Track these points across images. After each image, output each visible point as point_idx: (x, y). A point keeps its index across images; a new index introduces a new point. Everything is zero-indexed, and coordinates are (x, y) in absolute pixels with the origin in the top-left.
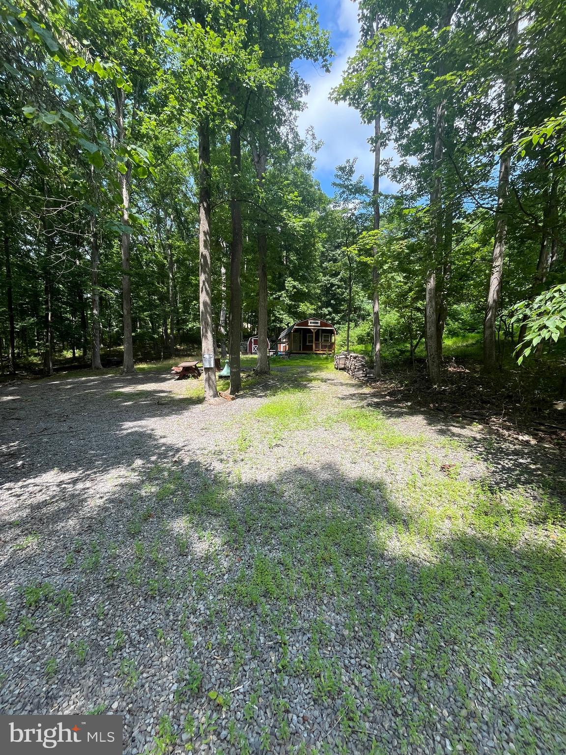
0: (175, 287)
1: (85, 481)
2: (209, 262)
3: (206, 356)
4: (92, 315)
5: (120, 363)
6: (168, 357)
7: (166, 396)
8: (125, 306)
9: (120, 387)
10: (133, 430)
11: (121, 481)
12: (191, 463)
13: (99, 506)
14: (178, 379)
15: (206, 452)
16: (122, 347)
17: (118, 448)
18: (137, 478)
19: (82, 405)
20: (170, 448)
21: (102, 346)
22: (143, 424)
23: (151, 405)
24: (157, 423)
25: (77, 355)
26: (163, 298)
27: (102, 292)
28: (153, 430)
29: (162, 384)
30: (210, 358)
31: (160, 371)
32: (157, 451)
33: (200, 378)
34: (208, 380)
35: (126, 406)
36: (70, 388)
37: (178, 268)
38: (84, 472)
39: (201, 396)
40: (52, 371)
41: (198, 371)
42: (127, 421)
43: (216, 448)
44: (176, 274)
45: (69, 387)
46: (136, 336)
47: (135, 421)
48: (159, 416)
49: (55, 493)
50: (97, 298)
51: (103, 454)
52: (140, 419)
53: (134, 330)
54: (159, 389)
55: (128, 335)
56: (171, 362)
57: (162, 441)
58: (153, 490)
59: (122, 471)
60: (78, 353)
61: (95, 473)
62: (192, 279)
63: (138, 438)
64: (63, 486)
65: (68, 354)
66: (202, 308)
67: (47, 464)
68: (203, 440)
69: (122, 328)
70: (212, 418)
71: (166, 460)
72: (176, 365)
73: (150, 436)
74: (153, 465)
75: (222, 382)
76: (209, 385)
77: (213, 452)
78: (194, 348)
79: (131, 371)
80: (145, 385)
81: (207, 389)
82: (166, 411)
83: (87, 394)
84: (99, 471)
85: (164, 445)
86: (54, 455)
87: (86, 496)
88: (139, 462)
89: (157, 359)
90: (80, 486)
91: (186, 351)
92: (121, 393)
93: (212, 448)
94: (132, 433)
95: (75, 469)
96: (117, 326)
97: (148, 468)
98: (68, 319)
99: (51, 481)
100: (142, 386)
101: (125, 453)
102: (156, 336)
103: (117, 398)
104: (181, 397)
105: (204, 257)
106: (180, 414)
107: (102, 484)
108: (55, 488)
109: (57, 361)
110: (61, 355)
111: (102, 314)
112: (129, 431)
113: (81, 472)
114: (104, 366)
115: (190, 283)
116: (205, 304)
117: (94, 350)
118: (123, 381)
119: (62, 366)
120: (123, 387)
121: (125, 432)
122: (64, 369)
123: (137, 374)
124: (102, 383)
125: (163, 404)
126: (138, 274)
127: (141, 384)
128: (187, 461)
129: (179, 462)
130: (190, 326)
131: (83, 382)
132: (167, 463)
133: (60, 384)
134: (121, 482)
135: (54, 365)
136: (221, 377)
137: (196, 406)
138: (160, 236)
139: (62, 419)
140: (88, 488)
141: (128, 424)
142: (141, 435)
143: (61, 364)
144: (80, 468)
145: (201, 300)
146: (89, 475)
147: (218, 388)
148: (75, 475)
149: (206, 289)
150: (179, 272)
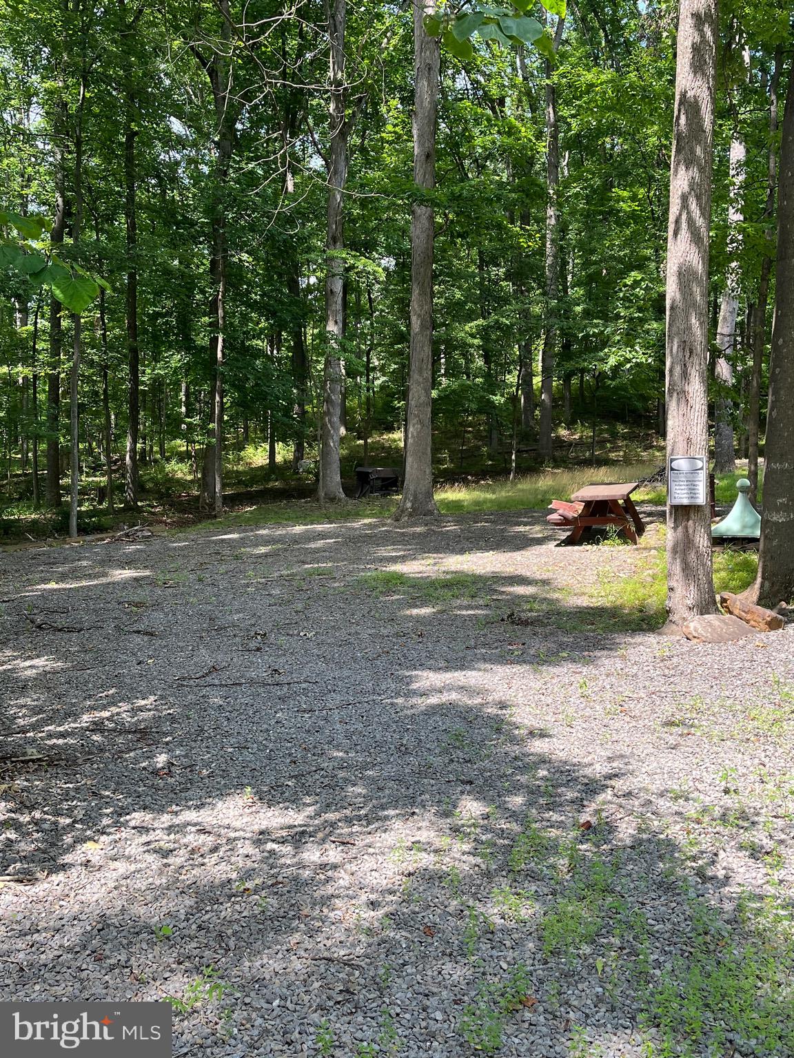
0: (563, 229)
1: (324, 841)
2: (707, 125)
3: (682, 464)
4: (323, 337)
5: (392, 484)
6: (530, 468)
7: (534, 598)
8: (415, 306)
9: (394, 560)
10: (446, 698)
11: (426, 860)
12: (640, 842)
13: (369, 932)
14: (569, 542)
15: (691, 810)
16: (398, 435)
17: (403, 751)
18: (471, 859)
19: (300, 606)
20: (565, 774)
21: (343, 431)
22: (472, 682)
23: (489, 622)
24: (516, 683)
25: (279, 459)
26: (523, 272)
27: (352, 267)
28: (503, 706)
29: (518, 556)
30: (695, 471)
31: (507, 514)
32: (523, 779)
33: (643, 541)
34: (684, 548)
35: (419, 620)
36: (266, 555)
37: (576, 164)
38: (318, 814)
39: (653, 603)
40: (219, 503)
41: (635, 515)
42: (422, 666)
43: (727, 801)
44: (567, 186)
45: (263, 550)
46: (440, 398)
47: (447, 669)
48: (520, 661)
49: (249, 864)
50: (338, 286)
51: (365, 767)
52: (461, 664)
53: (435, 384)
54: (509, 570)
55: (420, 395)
56: (544, 482)
57: (538, 746)
58: (525, 913)
59: (424, 828)
60: (284, 452)
61: (349, 821)
62: (620, 199)
63: (459, 726)
64: (270, 846)
65: (257, 456)
66: (671, 290)
67: (225, 773)
68: (674, 762)
69: (401, 376)
70: (699, 687)
71: (555, 817)
72: (560, 493)
73: (498, 726)
74: (516, 827)
75: (721, 559)
76: (686, 568)
77: (717, 812)
78: (614, 435)
79: (423, 510)
80: (466, 557)
81: (677, 582)
82: (538, 646)
83: (310, 573)
84: (359, 818)
85: (543, 761)
86: (242, 748)
87: (330, 890)
88: (471, 808)
89: (498, 472)
90: (312, 855)
91: (591, 446)
92: (400, 578)
93: (712, 797)
94: (440, 706)
95: (294, 801)
96: (382, 369)
97: (502, 833)
98: (259, 353)
99: (238, 824)
100: (459, 558)
101: (426, 770)
102: (498, 399)
103: (388, 592)
104: (584, 602)
105: (692, 107)
106: (590, 661)
107: (369, 863)
108: (249, 849)
109: (229, 472)
110: (240, 459)
111: (348, 333)
112: (433, 700)
113: (310, 810)
114: (349, 491)
115: (613, 212)
116: (685, 276)
117: (326, 444)
118: (403, 540)
119: (242, 489)
120: (403, 559)
121: (422, 703)
122: (249, 498)
123: (439, 520)
124: (345, 543)
125: (526, 623)
126: (455, 198)
127: (454, 551)
128: (626, 831)
129: (597, 831)
130: (612, 361)
131: (296, 540)
132: (560, 825)
133: (242, 542)
134: (423, 864)
135: (224, 486)
136: (720, 541)
137: (639, 639)
138: (524, 66)
139: (253, 645)
140: (335, 867)
141: (428, 679)
142: (469, 716)
143: (240, 482)
144: (308, 800)
145: (671, 267)
146: (333, 825)
147: (716, 578)
148: (297, 818)
149: (691, 222)
150: (578, 179)
